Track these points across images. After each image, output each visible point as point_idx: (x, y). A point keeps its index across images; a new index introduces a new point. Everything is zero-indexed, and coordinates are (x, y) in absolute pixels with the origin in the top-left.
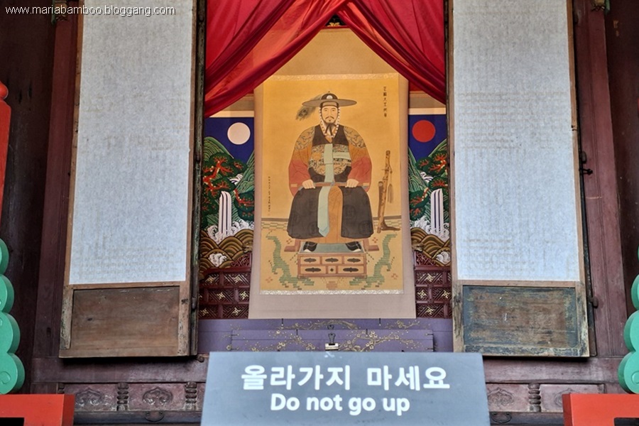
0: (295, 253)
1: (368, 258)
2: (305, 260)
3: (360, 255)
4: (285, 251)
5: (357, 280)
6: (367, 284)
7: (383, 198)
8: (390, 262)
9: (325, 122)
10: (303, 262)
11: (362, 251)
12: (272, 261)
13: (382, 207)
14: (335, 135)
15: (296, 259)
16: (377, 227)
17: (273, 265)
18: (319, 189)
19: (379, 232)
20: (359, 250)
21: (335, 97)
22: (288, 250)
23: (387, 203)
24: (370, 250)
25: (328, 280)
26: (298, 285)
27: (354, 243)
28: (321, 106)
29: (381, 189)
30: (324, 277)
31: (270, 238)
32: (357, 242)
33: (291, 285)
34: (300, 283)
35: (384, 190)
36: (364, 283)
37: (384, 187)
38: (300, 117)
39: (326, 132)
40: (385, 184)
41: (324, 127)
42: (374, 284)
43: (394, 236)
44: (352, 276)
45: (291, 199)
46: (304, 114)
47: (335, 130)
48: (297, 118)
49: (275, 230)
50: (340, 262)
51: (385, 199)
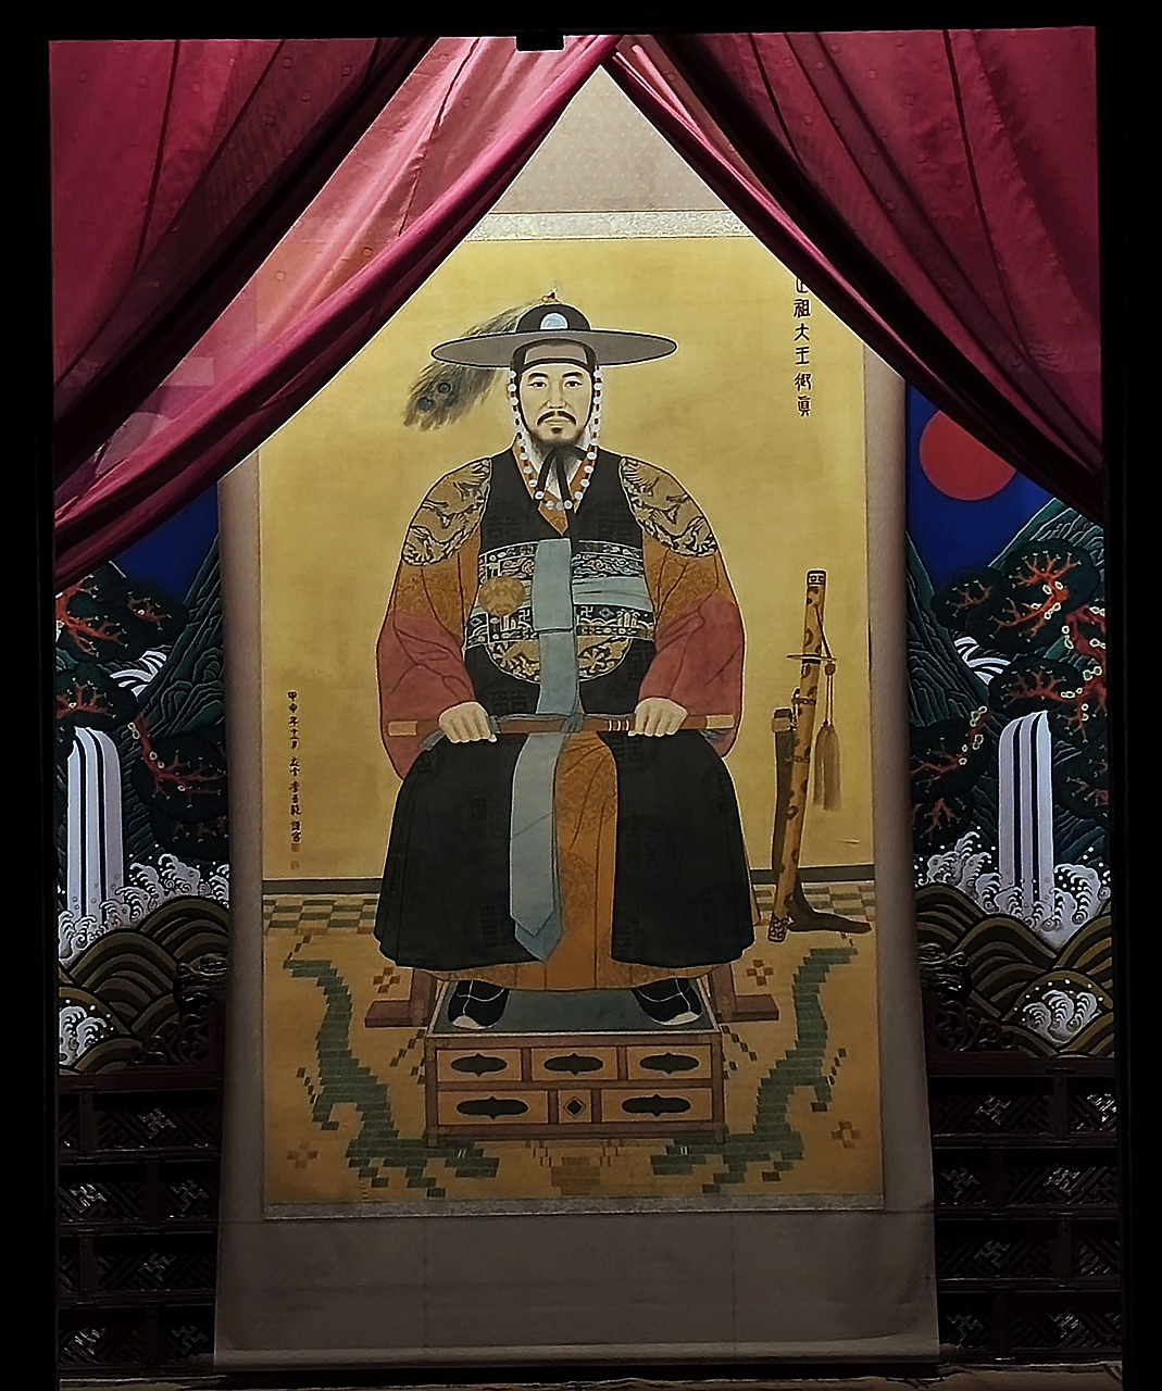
0: (412, 1031)
1: (731, 1051)
2: (460, 1065)
3: (693, 1041)
4: (369, 1023)
5: (684, 1150)
6: (725, 1169)
7: (795, 787)
8: (826, 1072)
9: (534, 436)
10: (446, 1074)
11: (703, 1022)
12: (313, 1071)
13: (790, 825)
14: (579, 496)
15: (414, 1057)
16: (767, 915)
17: (318, 1090)
18: (511, 744)
19: (777, 935)
20: (690, 1016)
21: (576, 320)
22: (380, 1018)
23: (812, 810)
24: (739, 1017)
25: (559, 1152)
26: (426, 1173)
27: (667, 987)
28: (519, 366)
29: (786, 745)
30: (540, 1138)
31: (300, 969)
32: (684, 983)
33: (397, 1174)
34: (435, 1168)
35: (799, 751)
36: (715, 1163)
37: (800, 734)
38: (422, 415)
39: (541, 486)
40: (802, 722)
41: (531, 461)
42: (755, 1169)
43: (844, 955)
44: (661, 1135)
45: (390, 788)
46: (439, 398)
47: (579, 473)
48: (409, 421)
49: (322, 932)
50: (608, 1071)
51: (804, 788)
